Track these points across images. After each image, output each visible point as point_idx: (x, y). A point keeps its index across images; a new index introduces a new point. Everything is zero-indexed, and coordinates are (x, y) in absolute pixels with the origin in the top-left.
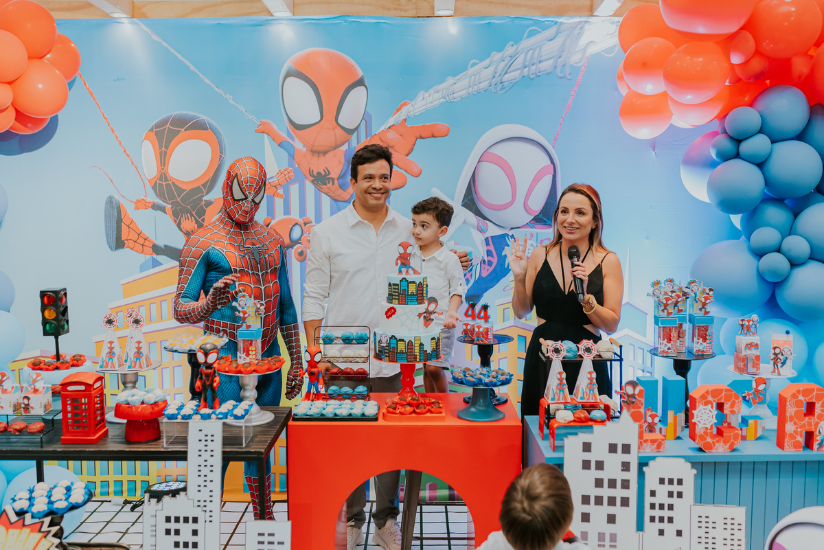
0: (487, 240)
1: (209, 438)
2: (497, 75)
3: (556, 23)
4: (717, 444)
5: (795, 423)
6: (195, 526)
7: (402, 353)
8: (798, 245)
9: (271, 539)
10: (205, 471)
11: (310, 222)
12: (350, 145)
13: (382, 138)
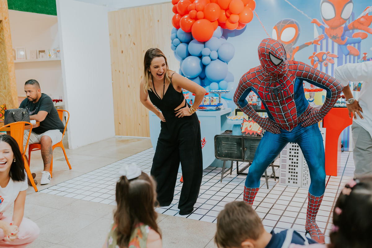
11: (330, 53)
12: (346, 25)
13: (358, 21)
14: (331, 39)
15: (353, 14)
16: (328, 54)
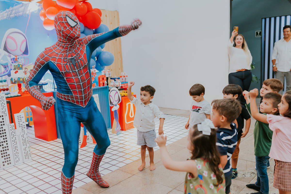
1: (2, 97)
2: (8, 15)
3: (22, 3)
5: (102, 82)
6: (3, 118)
7: (21, 81)
9: (20, 117)
10: (3, 105)
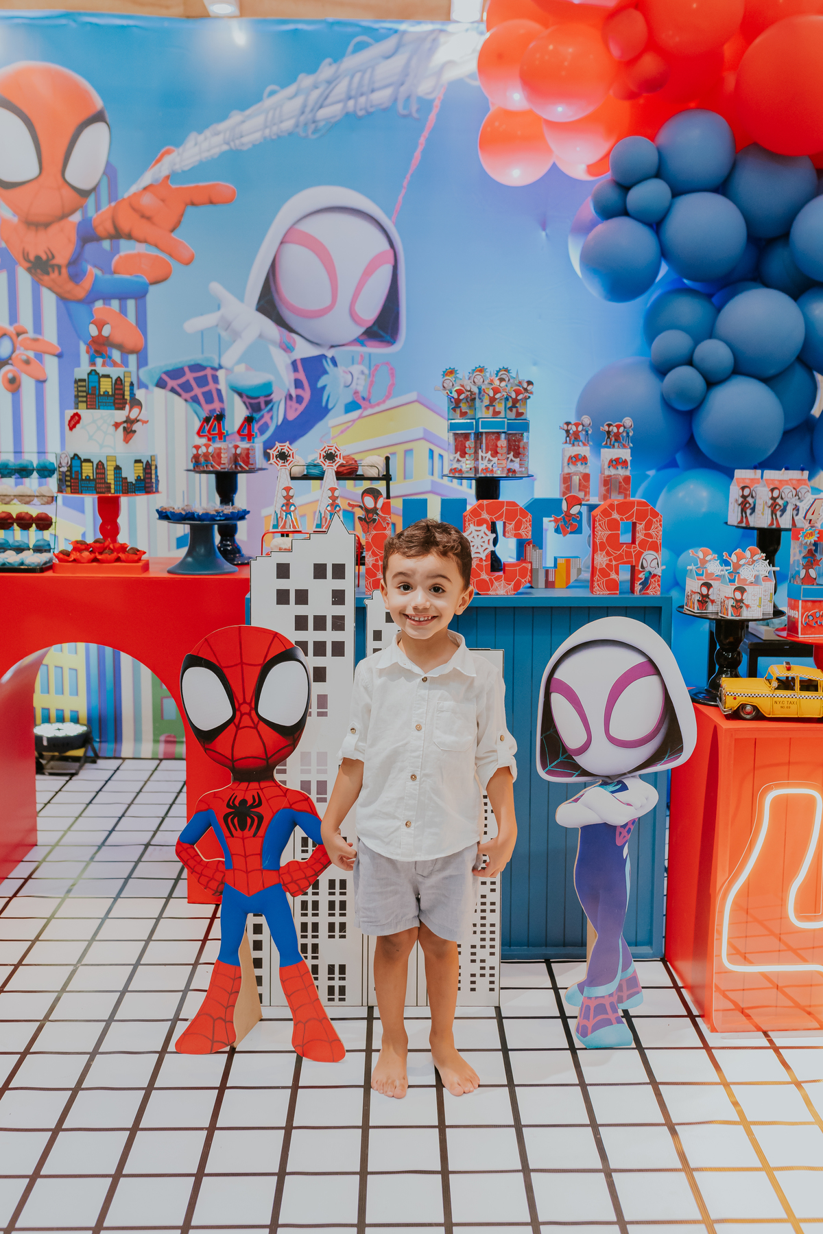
0: (294, 363)
2: (308, 109)
4: (496, 583)
5: (608, 554)
7: (88, 479)
8: (715, 352)
11: (25, 332)
12: (84, 214)
13: (133, 205)
14: (29, 270)
15: (110, 172)
16: (18, 334)
